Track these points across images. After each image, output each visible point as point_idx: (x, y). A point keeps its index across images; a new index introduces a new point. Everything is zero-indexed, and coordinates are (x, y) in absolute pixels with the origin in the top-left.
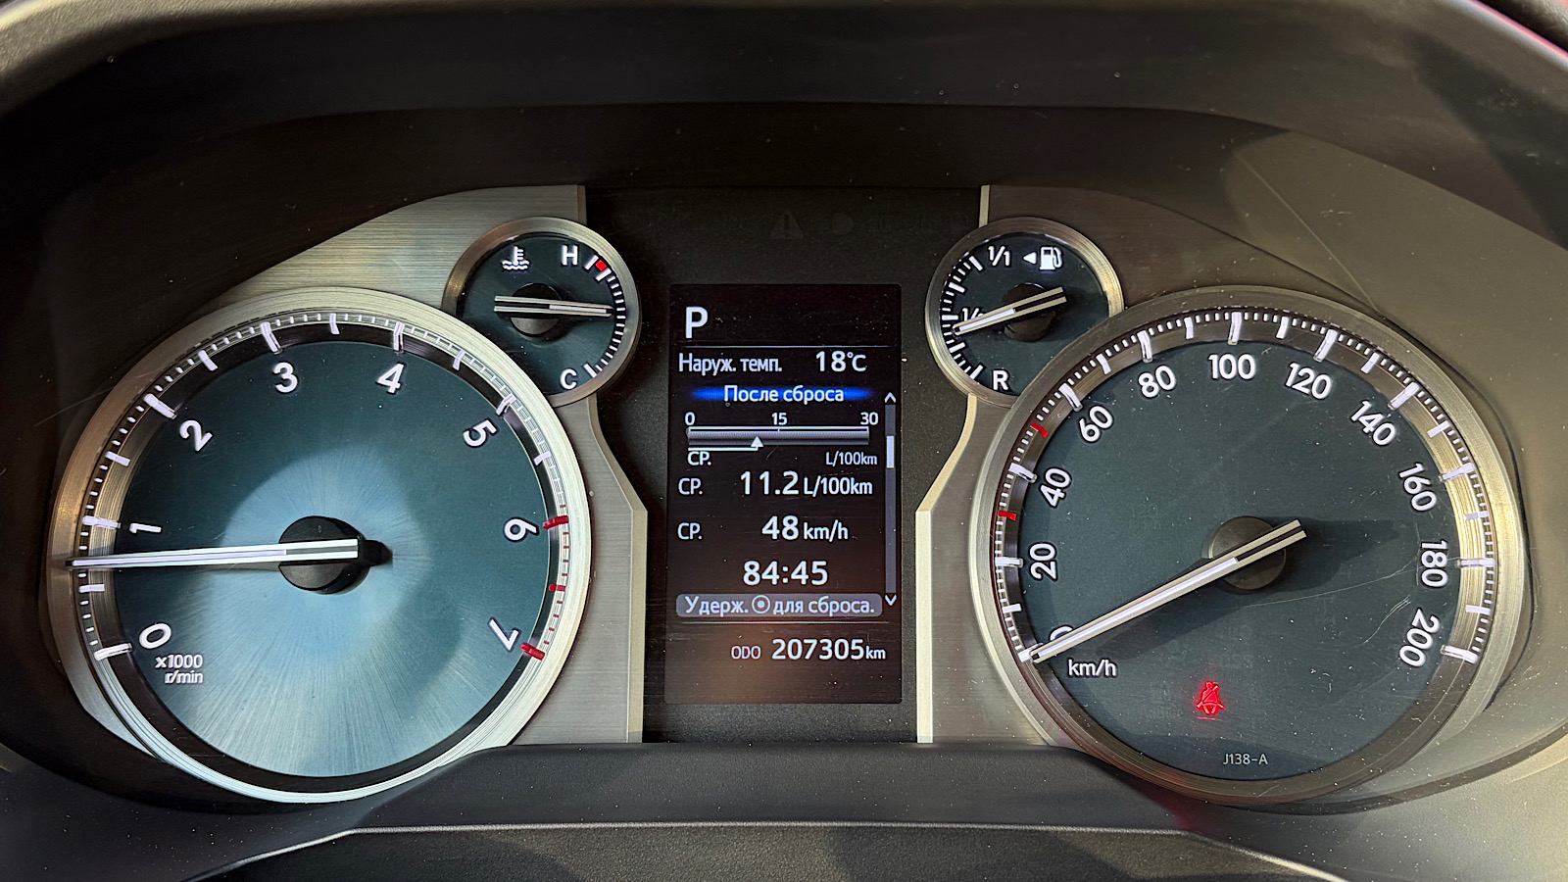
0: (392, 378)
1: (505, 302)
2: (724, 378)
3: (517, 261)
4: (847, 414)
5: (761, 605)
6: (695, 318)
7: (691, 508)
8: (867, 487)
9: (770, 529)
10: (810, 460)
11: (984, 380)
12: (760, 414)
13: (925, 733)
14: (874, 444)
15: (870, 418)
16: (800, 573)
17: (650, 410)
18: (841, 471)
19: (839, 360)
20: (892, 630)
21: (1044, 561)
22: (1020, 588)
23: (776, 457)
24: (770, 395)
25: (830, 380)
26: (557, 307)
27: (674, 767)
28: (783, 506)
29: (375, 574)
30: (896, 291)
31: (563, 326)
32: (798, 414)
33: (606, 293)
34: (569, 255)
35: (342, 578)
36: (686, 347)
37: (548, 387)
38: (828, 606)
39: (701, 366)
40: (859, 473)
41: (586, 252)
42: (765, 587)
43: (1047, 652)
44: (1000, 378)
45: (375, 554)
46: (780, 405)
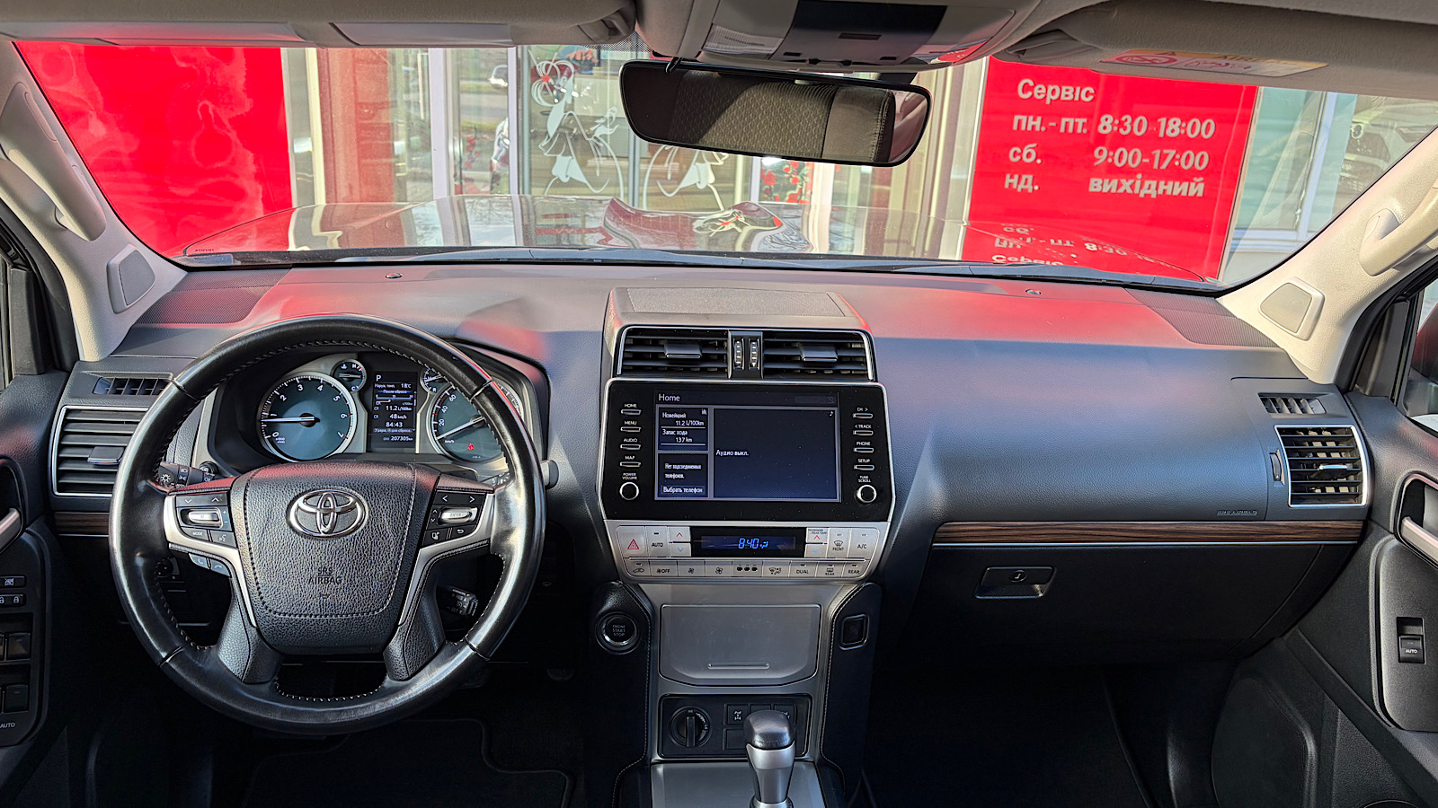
0: (320, 388)
1: (341, 375)
2: (384, 389)
3: (344, 367)
4: (407, 395)
5: (389, 430)
6: (378, 377)
7: (377, 413)
8: (410, 409)
9: (391, 416)
10: (400, 404)
11: (431, 390)
12: (391, 395)
13: (417, 452)
14: (412, 401)
15: (411, 396)
16: (397, 425)
17: (369, 394)
18: (405, 406)
19: (406, 385)
20: (413, 435)
21: (441, 422)
22: (436, 427)
23: (393, 403)
24: (393, 392)
25: (404, 389)
26: (351, 376)
27: (370, 457)
28: (394, 412)
29: (317, 424)
30: (417, 373)
31: (352, 379)
32: (397, 395)
33: (361, 373)
34: (354, 366)
35: (311, 424)
36: (377, 383)
37: (350, 390)
38: (402, 431)
39: (379, 386)
40: (409, 406)
41: (357, 366)
42: (390, 427)
43: (439, 438)
44: (434, 389)
45: (317, 420)
46: (394, 394)
